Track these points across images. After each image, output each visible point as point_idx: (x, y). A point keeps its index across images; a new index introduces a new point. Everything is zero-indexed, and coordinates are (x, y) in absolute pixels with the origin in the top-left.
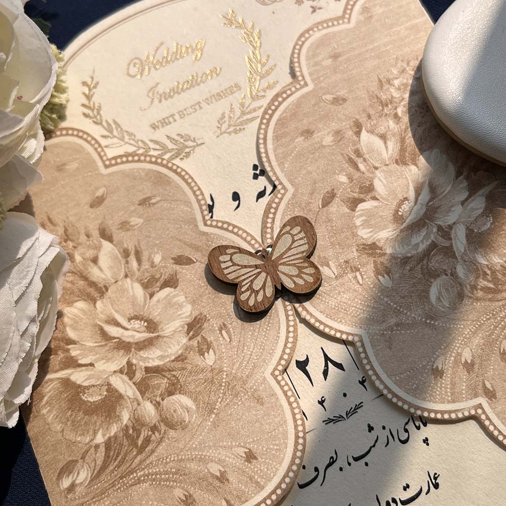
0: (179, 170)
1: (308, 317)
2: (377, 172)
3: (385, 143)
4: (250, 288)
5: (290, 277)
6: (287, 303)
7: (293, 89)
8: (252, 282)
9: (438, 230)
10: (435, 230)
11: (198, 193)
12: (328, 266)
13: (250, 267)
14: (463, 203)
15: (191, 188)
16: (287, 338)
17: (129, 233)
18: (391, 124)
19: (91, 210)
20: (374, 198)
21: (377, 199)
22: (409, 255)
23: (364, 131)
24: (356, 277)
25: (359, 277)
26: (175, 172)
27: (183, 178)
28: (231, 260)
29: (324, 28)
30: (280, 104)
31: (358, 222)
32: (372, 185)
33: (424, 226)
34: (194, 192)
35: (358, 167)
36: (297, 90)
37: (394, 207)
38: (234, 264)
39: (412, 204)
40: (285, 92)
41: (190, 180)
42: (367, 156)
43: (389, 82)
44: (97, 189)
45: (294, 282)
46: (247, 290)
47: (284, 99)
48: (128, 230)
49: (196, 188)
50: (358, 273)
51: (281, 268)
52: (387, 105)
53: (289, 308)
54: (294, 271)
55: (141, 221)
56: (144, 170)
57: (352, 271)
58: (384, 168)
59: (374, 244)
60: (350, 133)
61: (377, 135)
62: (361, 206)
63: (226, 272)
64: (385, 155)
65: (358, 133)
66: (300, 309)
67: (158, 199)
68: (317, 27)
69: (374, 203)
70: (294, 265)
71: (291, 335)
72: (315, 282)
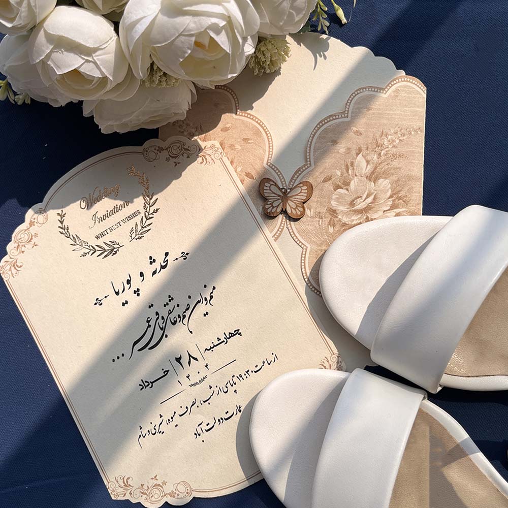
0: (268, 133)
1: (290, 228)
2: (355, 177)
3: (367, 165)
4: (272, 204)
5: (291, 208)
6: (284, 218)
7: (340, 116)
8: (274, 201)
9: (366, 218)
10: (365, 217)
11: (271, 147)
12: (310, 210)
13: (276, 194)
14: (384, 211)
15: (269, 144)
16: (277, 233)
17: (232, 151)
18: (375, 157)
19: (221, 132)
20: (347, 190)
21: (348, 191)
22: (347, 223)
23: (361, 154)
24: (319, 221)
25: (321, 222)
26: (266, 132)
27: (268, 137)
28: (270, 187)
29: (372, 91)
30: (330, 121)
31: (334, 197)
32: (350, 182)
33: (361, 213)
34: (269, 146)
35: (348, 170)
36: (342, 117)
37: (353, 198)
38: (270, 190)
39: (362, 201)
40: (336, 116)
41: (270, 140)
42: (355, 168)
43: (386, 135)
44: (228, 123)
45: (291, 211)
46: (270, 204)
47: (334, 119)
48: (232, 149)
49: (271, 145)
50: (321, 220)
51: (289, 201)
52: (379, 147)
53: (284, 220)
54: (294, 206)
55: (240, 148)
56: (252, 124)
57: (319, 218)
58: (360, 177)
59: (335, 210)
60: (354, 152)
61: (366, 159)
62: (339, 190)
63: (265, 191)
64: (363, 171)
65: (357, 154)
66: (288, 223)
67: (252, 141)
68: (369, 89)
69: (346, 192)
70: (295, 203)
71: (279, 232)
72: (300, 216)
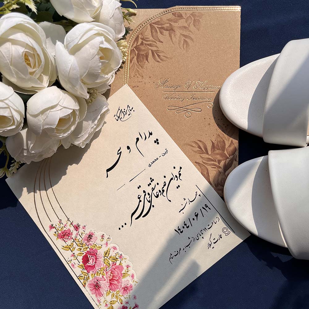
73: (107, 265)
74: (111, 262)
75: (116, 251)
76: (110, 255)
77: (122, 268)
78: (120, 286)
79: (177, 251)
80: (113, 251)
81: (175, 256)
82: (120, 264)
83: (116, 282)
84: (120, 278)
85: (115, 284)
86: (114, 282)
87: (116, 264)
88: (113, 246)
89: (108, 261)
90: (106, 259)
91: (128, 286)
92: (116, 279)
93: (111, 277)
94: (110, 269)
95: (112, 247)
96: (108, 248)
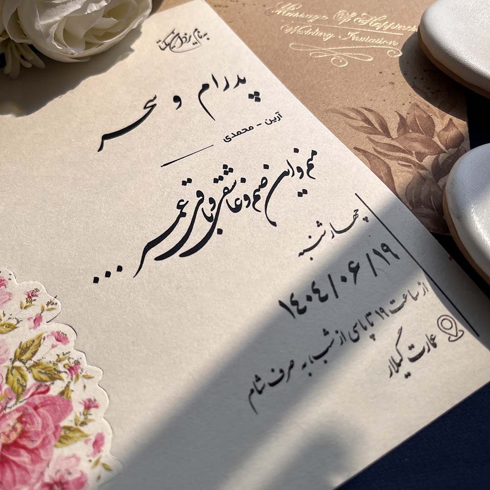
73: (12, 388)
74: (30, 382)
75: (61, 348)
76: (35, 359)
77: (67, 407)
78: (35, 476)
79: (281, 371)
80: (53, 346)
81: (272, 385)
82: (62, 393)
83: (24, 458)
84: (50, 442)
85: (18, 466)
86: (19, 455)
87: (48, 390)
88: (56, 330)
89: (22, 376)
90: (18, 368)
91: (70, 478)
92: (31, 445)
93: (14, 436)
94: (19, 405)
95: (52, 334)
96: (39, 333)
